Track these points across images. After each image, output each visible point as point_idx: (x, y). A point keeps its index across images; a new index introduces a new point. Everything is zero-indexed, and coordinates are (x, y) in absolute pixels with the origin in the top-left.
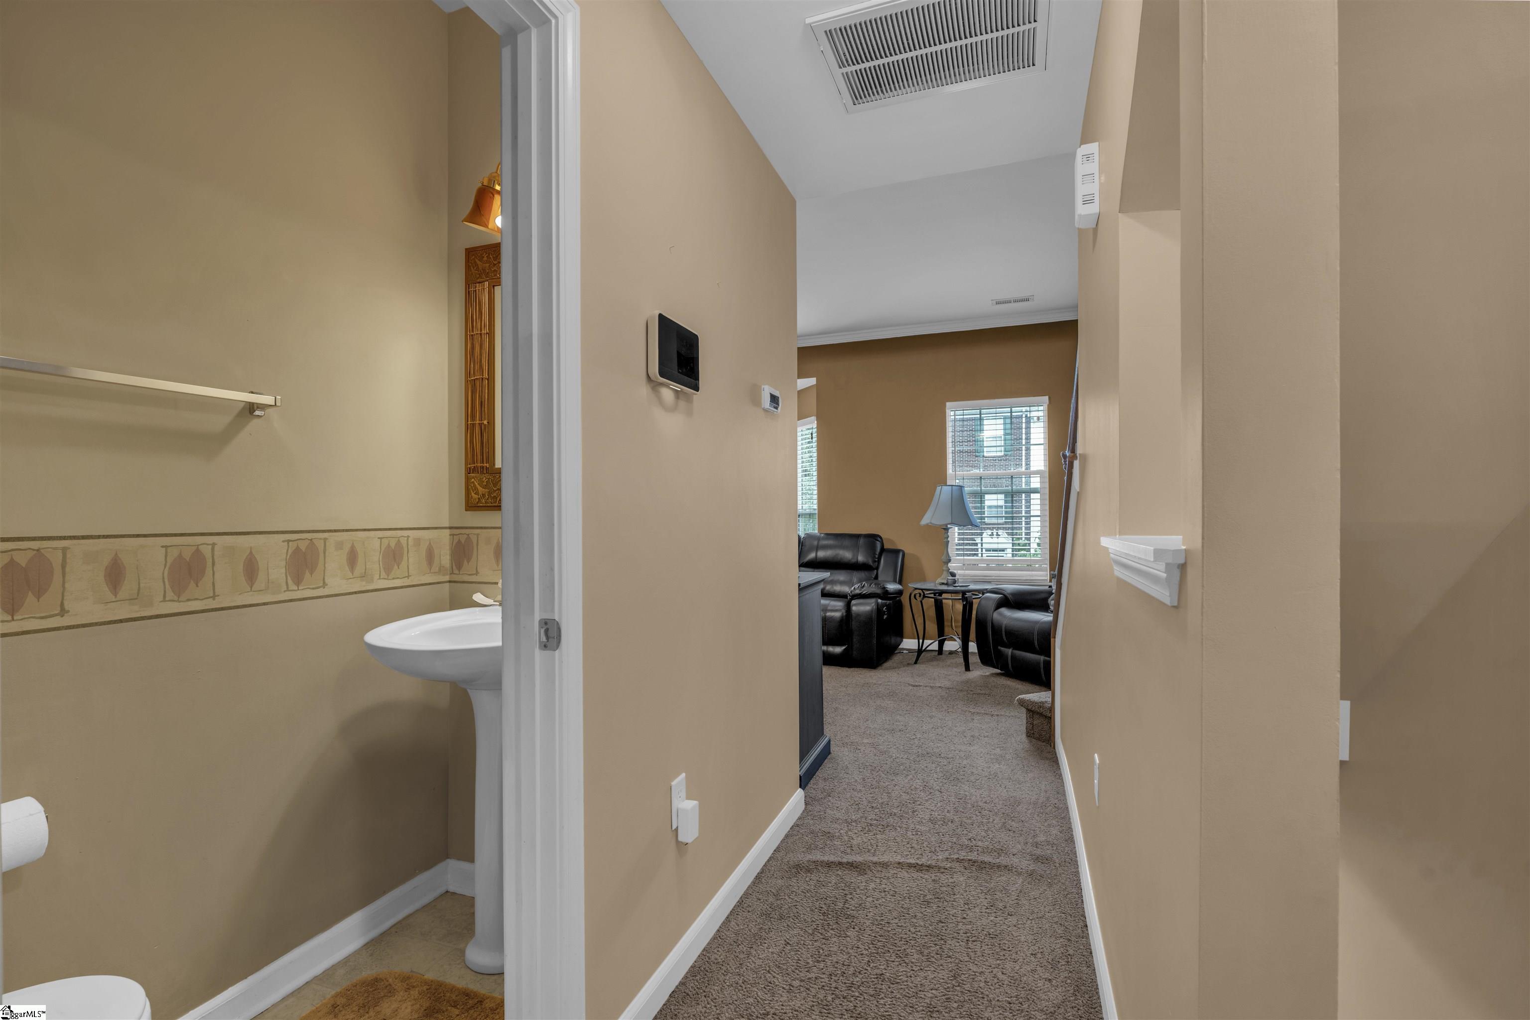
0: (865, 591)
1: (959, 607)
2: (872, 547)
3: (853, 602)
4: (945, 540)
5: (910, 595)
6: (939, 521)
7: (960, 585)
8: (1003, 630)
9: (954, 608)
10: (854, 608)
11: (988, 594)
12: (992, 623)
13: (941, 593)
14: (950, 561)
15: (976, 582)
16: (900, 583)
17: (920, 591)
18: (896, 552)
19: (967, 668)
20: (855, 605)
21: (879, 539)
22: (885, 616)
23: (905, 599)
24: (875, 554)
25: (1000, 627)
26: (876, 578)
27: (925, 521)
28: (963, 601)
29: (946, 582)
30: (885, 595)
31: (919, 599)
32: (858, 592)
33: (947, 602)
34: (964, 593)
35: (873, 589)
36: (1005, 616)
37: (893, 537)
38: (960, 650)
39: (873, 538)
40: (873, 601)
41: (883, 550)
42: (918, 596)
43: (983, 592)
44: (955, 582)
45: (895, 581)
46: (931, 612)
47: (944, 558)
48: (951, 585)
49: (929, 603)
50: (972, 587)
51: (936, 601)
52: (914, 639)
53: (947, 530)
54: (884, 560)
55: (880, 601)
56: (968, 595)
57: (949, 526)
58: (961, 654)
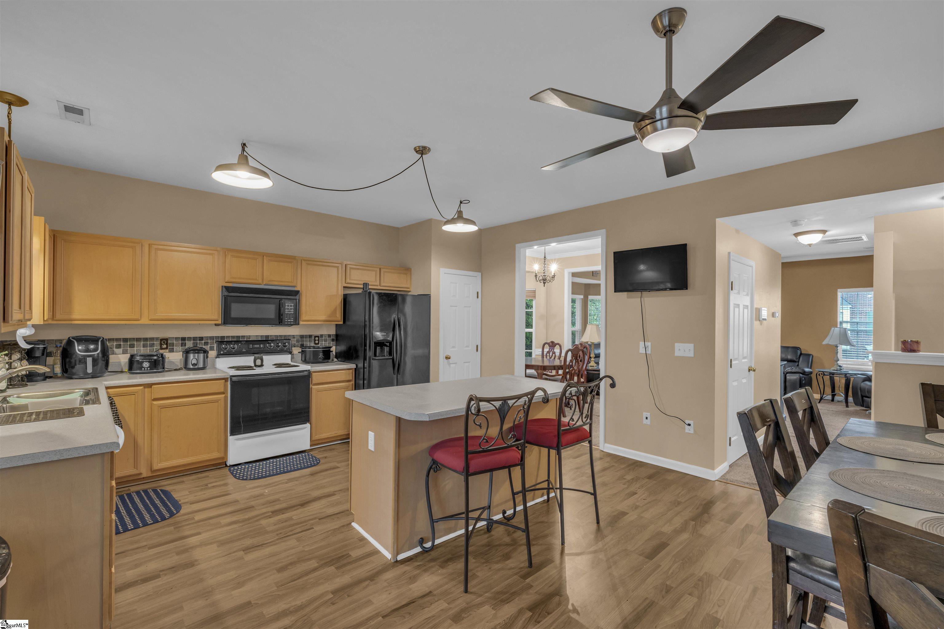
0: (793, 371)
1: (843, 381)
2: (796, 353)
3: (787, 375)
4: (836, 351)
5: (817, 374)
6: (832, 343)
7: (844, 370)
8: (866, 390)
9: (840, 382)
10: (788, 377)
11: (859, 375)
12: (860, 388)
13: (833, 374)
14: (838, 360)
15: (852, 370)
16: (811, 368)
17: (822, 373)
18: (809, 355)
19: (847, 406)
20: (788, 376)
21: (799, 349)
22: (804, 382)
23: (813, 376)
24: (797, 355)
25: (865, 389)
26: (798, 365)
27: (825, 342)
28: (845, 378)
29: (836, 369)
30: (804, 373)
31: (821, 376)
32: (790, 371)
33: (836, 379)
34: (846, 375)
35: (797, 370)
36: (867, 385)
37: (806, 348)
38: (844, 400)
39: (796, 349)
40: (798, 375)
41: (801, 354)
42: (820, 374)
43: (855, 374)
44: (841, 370)
45: (808, 367)
46: (828, 383)
47: (835, 359)
48: (839, 371)
49: (827, 378)
50: (850, 372)
51: (830, 377)
52: (818, 394)
53: (837, 347)
54: (802, 359)
55: (801, 375)
56: (848, 375)
57: (838, 345)
58: (844, 402)
